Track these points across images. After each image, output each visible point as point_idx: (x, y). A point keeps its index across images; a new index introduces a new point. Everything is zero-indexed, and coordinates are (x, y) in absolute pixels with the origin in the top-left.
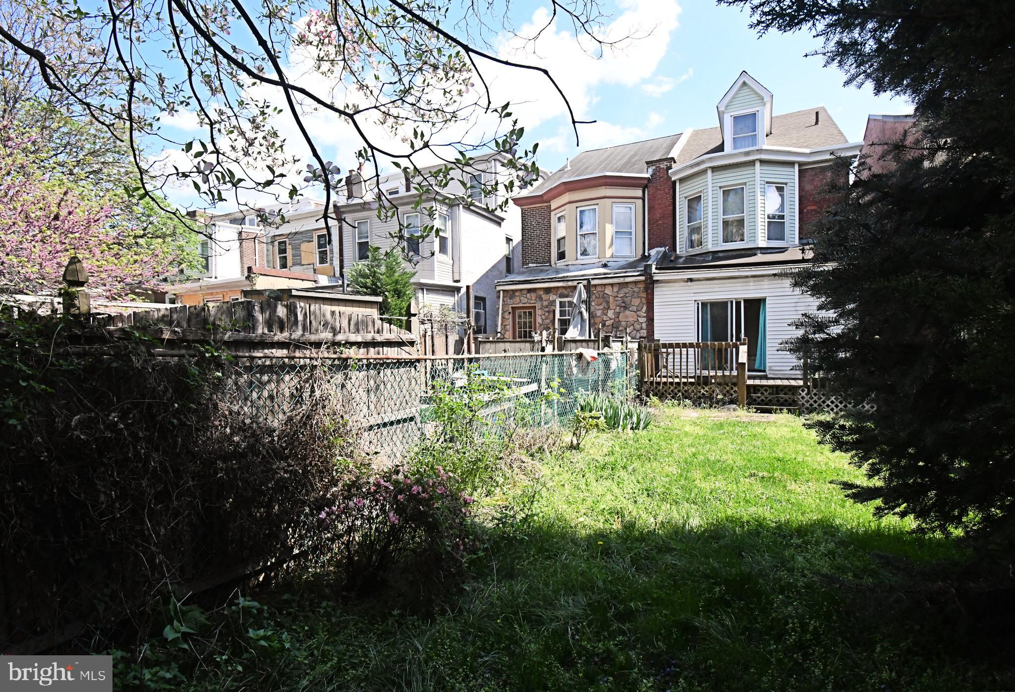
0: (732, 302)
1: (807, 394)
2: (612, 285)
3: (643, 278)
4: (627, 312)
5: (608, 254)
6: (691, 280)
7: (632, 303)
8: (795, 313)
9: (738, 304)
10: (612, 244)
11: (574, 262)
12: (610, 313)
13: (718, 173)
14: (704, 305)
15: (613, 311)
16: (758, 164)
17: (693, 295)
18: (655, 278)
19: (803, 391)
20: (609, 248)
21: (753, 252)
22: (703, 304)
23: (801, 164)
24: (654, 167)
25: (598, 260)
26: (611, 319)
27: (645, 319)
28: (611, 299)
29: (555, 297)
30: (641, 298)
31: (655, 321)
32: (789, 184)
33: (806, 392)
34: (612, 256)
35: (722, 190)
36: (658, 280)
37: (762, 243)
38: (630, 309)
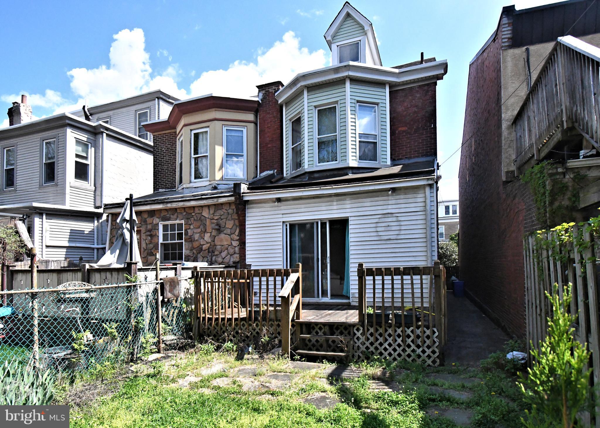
0: (317, 223)
1: (363, 334)
2: (209, 206)
3: (233, 198)
4: (222, 236)
5: (218, 176)
6: (279, 200)
7: (227, 226)
8: (375, 234)
9: (323, 225)
10: (221, 167)
11: (188, 186)
12: (207, 237)
13: (313, 93)
14: (292, 226)
15: (209, 234)
16: (348, 84)
17: (281, 216)
18: (246, 199)
19: (358, 330)
20: (219, 170)
21: (345, 171)
22: (290, 225)
23: (392, 85)
24: (264, 92)
25: (208, 183)
26: (208, 243)
27: (238, 243)
28: (208, 222)
29: (158, 220)
30: (234, 220)
31: (247, 245)
32: (381, 105)
33: (361, 331)
34: (222, 179)
35: (317, 109)
36: (248, 201)
37: (353, 163)
38: (225, 232)
